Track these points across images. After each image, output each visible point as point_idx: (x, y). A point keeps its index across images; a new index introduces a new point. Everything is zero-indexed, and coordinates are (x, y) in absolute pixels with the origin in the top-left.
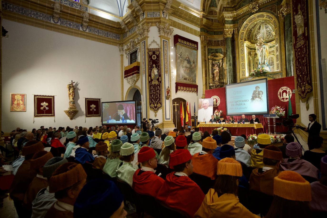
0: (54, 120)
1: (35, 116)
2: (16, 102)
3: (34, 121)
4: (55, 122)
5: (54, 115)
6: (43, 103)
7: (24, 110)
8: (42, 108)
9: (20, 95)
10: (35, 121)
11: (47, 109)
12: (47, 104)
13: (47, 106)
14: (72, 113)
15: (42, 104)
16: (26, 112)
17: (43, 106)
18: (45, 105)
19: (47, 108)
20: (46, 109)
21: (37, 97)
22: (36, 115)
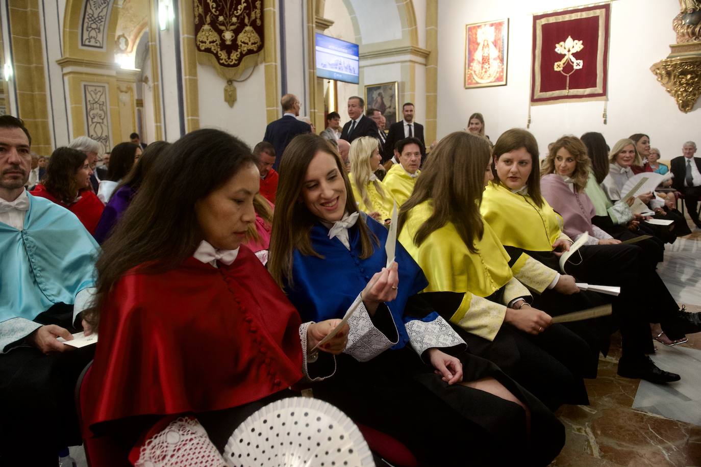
0: (605, 115)
1: (534, 100)
2: (478, 56)
3: (529, 121)
4: (605, 122)
5: (604, 93)
6: (562, 43)
7: (502, 81)
8: (559, 66)
9: (492, 25)
10: (532, 119)
11: (578, 68)
12: (578, 46)
13: (577, 55)
14: (684, 73)
15: (559, 49)
16: (506, 85)
17: (561, 56)
18: (569, 51)
19: (578, 65)
20: (575, 67)
21: (544, 21)
22: (538, 94)
